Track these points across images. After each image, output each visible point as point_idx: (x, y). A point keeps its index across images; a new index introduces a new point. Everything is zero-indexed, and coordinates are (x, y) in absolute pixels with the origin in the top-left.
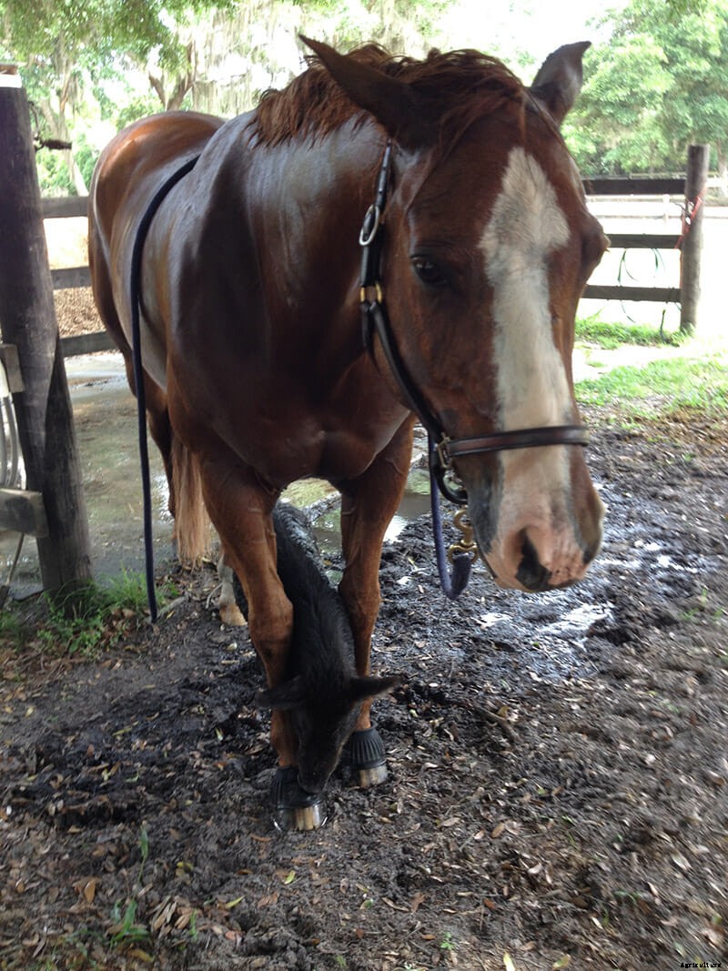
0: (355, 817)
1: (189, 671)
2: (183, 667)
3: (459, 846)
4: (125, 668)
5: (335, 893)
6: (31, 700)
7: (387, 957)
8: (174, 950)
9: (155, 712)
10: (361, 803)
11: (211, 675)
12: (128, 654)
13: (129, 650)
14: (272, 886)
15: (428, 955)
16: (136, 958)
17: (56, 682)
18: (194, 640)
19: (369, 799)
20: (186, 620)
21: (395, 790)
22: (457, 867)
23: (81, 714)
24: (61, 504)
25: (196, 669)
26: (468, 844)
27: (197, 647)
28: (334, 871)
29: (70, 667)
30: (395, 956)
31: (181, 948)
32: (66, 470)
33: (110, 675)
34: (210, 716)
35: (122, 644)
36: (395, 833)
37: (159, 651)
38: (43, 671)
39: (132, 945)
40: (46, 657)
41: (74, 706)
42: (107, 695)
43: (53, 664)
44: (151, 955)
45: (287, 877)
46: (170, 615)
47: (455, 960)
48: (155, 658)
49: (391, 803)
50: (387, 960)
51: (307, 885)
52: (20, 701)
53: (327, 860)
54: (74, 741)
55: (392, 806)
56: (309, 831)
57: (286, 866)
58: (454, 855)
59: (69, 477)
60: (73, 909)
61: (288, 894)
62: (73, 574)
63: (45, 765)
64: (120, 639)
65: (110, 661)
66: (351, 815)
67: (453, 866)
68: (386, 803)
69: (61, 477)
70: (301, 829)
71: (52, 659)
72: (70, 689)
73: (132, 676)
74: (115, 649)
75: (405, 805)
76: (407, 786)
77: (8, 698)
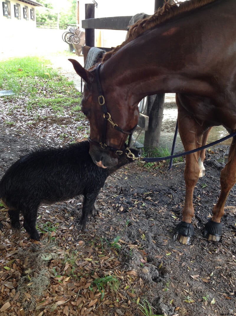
0: (200, 247)
1: (174, 184)
2: (173, 182)
3: (230, 272)
4: (157, 177)
5: (180, 265)
6: (128, 176)
7: (184, 291)
8: (125, 256)
9: (158, 191)
10: (204, 244)
11: (180, 188)
12: (160, 173)
13: (160, 172)
14: (162, 254)
15: (198, 298)
16: (114, 253)
17: (137, 173)
18: (180, 176)
19: (208, 244)
20: (181, 169)
21: (219, 245)
22: (225, 278)
23: (138, 184)
24: (154, 122)
25: (176, 184)
26: (233, 273)
27: (180, 178)
28: (183, 259)
29: (142, 170)
30: (187, 292)
31: (126, 256)
32: (158, 111)
33: (151, 177)
34: (173, 199)
35: (159, 169)
36: (211, 258)
37: (168, 175)
38: (135, 169)
39: (115, 249)
40: (137, 166)
41: (137, 181)
42: (148, 182)
43: (138, 168)
44: (118, 254)
45: (168, 253)
46: (177, 166)
47: (206, 304)
48: (166, 177)
49: (215, 248)
50: (184, 292)
51: (172, 258)
52: (125, 175)
53: (183, 255)
54: (132, 190)
55: (215, 250)
56: (183, 244)
57: (169, 250)
58: (226, 274)
59: (158, 114)
60: (107, 232)
61: (165, 258)
62: (152, 144)
63: (122, 193)
64: (159, 168)
65: (153, 173)
66: (199, 246)
67: (224, 277)
68: (213, 248)
69: (156, 113)
70: (180, 242)
71: (138, 167)
72: (139, 177)
73: (157, 179)
74: (157, 170)
75: (220, 251)
76: (224, 246)
77: (123, 173)
